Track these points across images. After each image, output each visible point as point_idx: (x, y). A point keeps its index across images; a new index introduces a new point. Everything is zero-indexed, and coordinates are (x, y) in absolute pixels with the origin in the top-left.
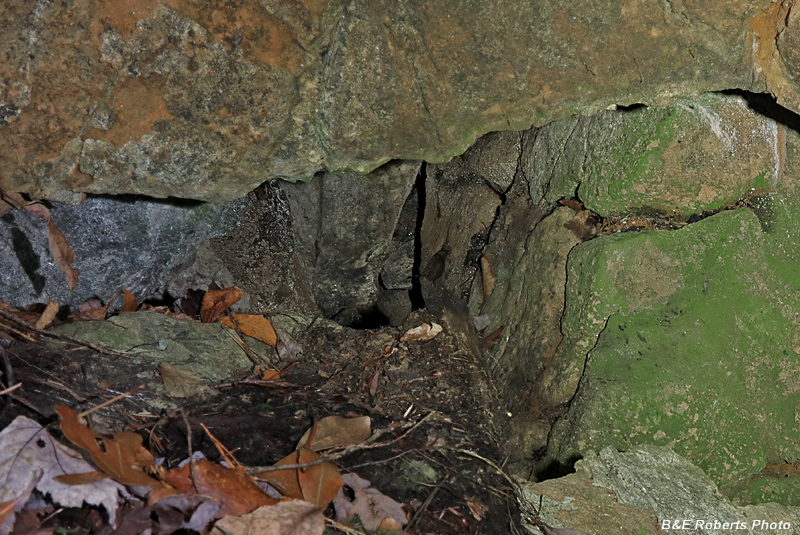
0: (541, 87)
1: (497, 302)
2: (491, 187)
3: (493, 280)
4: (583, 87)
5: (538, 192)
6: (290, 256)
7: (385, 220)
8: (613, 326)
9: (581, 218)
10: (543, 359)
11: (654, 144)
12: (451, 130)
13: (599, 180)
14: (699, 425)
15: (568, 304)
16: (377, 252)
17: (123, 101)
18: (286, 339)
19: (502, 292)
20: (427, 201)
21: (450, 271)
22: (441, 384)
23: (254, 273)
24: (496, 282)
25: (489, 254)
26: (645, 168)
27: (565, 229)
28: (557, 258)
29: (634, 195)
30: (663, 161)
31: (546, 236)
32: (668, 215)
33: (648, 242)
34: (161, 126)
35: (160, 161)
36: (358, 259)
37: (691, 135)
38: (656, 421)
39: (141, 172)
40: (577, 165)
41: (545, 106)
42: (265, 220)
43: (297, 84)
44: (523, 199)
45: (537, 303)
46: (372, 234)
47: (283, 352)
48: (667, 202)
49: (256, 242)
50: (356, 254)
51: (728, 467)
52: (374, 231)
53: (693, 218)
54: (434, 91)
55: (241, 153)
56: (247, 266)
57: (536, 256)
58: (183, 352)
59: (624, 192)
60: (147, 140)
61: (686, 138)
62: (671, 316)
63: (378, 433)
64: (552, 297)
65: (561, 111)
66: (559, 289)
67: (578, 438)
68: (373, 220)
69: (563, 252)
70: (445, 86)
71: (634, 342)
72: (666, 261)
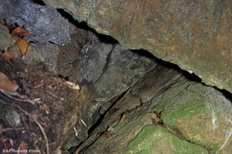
0: (173, 44)
1: (119, 127)
2: (141, 101)
3: (123, 122)
4: (186, 55)
5: (151, 107)
6: (76, 73)
7: (111, 94)
9: (157, 120)
10: (117, 148)
11: (193, 111)
12: (134, 37)
13: (169, 112)
15: (136, 138)
16: (103, 100)
19: (122, 125)
20: (124, 96)
21: (115, 114)
23: (63, 70)
24: (123, 123)
25: (127, 115)
26: (185, 116)
27: (151, 119)
28: (142, 124)
29: (176, 122)
30: (192, 118)
31: (144, 117)
32: (182, 136)
33: (171, 137)
36: (98, 98)
37: (205, 117)
40: (167, 105)
41: (170, 54)
42: (77, 61)
44: (146, 107)
45: (128, 133)
46: (105, 95)
48: (184, 131)
49: (70, 63)
50: (98, 97)
52: (106, 95)
53: (189, 141)
56: (63, 67)
57: (137, 121)
59: (174, 119)
61: (203, 116)
63: (16, 94)
64: (133, 134)
65: (174, 60)
66: (136, 133)
68: (108, 92)
69: (145, 124)
72: (172, 146)
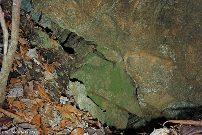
1: (77, 48)
8: (89, 64)
9: (95, 49)
10: (78, 61)
14: (89, 82)
15: (86, 57)
17: (61, 13)
18: (57, 47)
21: (75, 38)
22: (69, 65)
24: (79, 46)
25: (81, 42)
27: (92, 48)
28: (88, 51)
29: (102, 52)
30: (108, 51)
33: (100, 59)
34: (63, 18)
35: (60, 21)
38: (85, 78)
39: (57, 20)
43: (79, 24)
45: (82, 54)
47: (56, 48)
48: (105, 56)
51: (88, 89)
53: (106, 60)
54: (92, 35)
55: (68, 26)
57: (86, 48)
58: (46, 41)
60: (60, 18)
62: (95, 68)
63: (60, 67)
64: (84, 55)
66: (86, 55)
67: (75, 73)
69: (90, 51)
70: (93, 35)
71: (89, 68)
72: (100, 62)
